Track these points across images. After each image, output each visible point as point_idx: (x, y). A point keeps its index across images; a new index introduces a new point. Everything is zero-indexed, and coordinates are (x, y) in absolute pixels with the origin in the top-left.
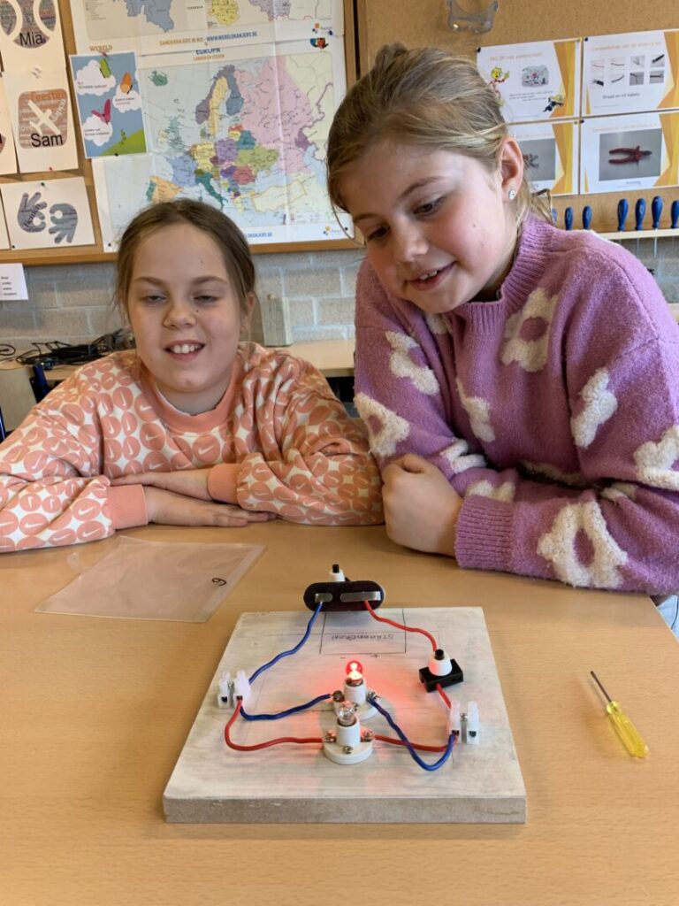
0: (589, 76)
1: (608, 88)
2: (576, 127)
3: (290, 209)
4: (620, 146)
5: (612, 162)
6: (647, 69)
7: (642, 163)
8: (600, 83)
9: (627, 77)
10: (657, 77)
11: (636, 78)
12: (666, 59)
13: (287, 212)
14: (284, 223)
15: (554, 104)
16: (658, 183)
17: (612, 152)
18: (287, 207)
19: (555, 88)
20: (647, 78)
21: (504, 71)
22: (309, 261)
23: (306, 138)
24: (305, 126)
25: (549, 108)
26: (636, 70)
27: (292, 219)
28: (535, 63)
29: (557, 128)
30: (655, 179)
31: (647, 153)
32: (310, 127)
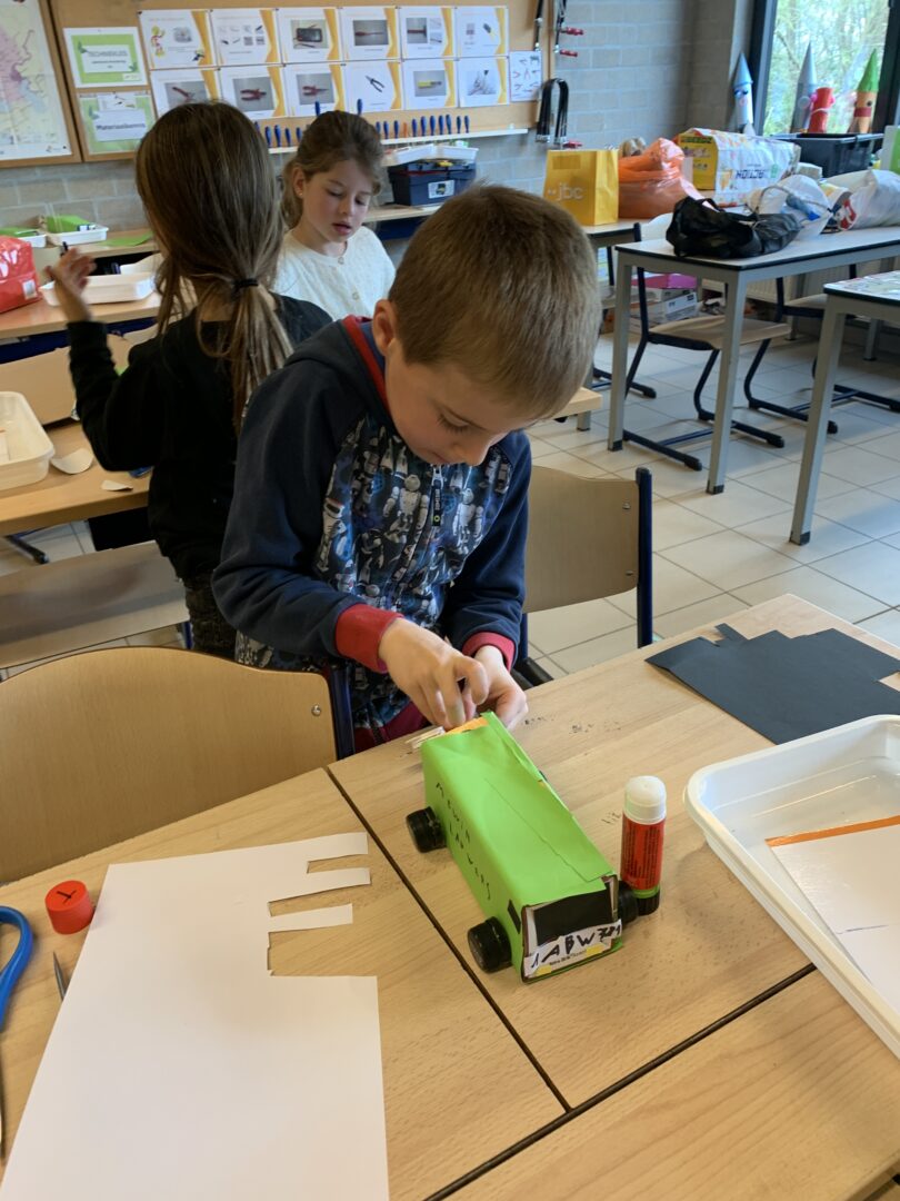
0: (218, 38)
1: (231, 47)
2: (216, 73)
3: (16, 131)
4: (246, 88)
5: (245, 99)
6: (254, 35)
7: (262, 100)
8: (226, 42)
9: (242, 40)
10: (260, 41)
11: (248, 41)
12: (264, 29)
13: (13, 133)
14: (12, 143)
15: (199, 56)
16: (275, 114)
17: (244, 92)
18: (12, 130)
19: (197, 44)
20: (254, 41)
21: (161, 29)
22: (35, 174)
23: (18, 74)
24: (16, 64)
25: (196, 59)
26: (247, 35)
27: (19, 139)
28: (182, 25)
29: (204, 73)
30: (272, 112)
31: (264, 94)
32: (21, 64)
